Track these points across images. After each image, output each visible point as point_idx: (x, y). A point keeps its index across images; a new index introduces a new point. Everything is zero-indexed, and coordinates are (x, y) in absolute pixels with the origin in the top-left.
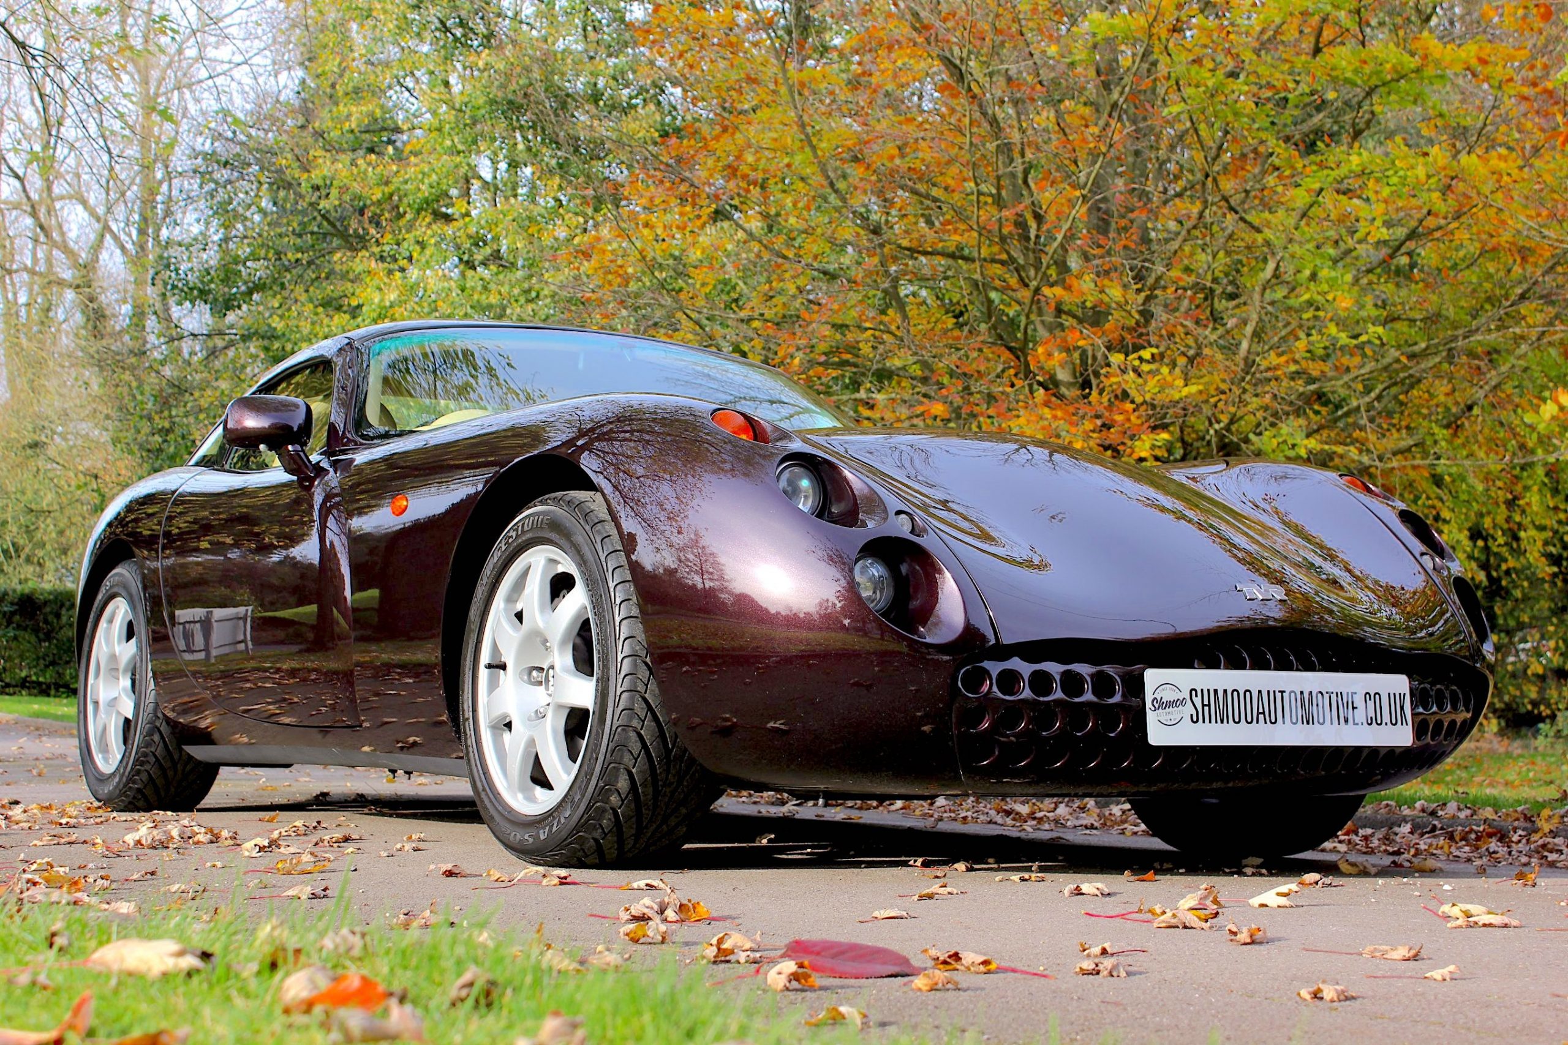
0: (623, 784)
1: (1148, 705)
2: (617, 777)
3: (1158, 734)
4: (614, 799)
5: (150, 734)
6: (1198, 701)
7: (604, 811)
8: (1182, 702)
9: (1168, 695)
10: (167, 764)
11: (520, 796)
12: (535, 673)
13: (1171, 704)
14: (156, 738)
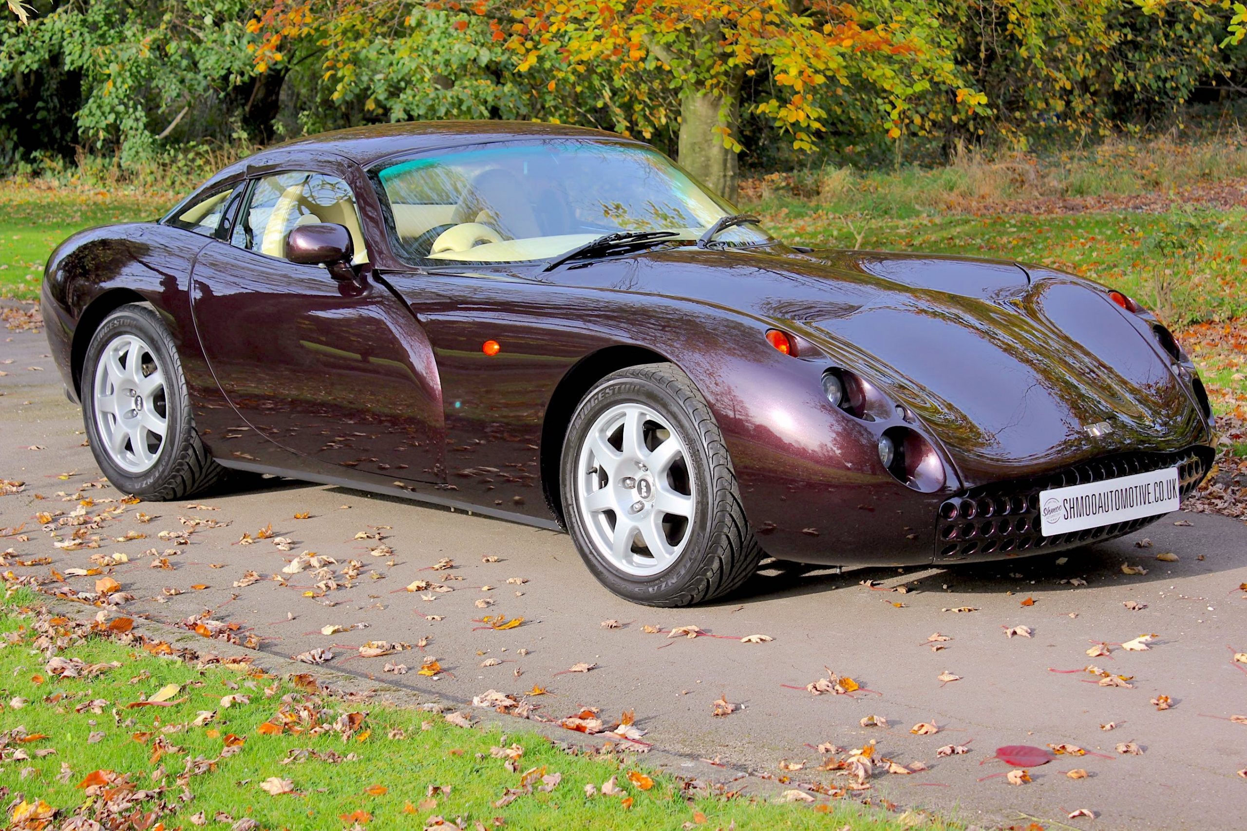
0: (716, 565)
1: (1042, 513)
2: (712, 562)
3: (1048, 529)
4: (709, 574)
5: (185, 449)
6: (1068, 506)
7: (702, 580)
8: (1059, 508)
9: (1052, 506)
10: (196, 469)
11: (624, 561)
12: (628, 481)
13: (1053, 510)
14: (190, 452)
